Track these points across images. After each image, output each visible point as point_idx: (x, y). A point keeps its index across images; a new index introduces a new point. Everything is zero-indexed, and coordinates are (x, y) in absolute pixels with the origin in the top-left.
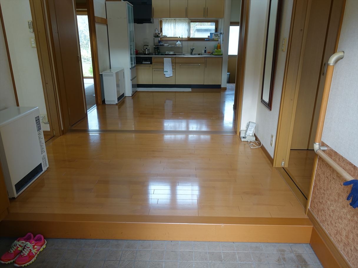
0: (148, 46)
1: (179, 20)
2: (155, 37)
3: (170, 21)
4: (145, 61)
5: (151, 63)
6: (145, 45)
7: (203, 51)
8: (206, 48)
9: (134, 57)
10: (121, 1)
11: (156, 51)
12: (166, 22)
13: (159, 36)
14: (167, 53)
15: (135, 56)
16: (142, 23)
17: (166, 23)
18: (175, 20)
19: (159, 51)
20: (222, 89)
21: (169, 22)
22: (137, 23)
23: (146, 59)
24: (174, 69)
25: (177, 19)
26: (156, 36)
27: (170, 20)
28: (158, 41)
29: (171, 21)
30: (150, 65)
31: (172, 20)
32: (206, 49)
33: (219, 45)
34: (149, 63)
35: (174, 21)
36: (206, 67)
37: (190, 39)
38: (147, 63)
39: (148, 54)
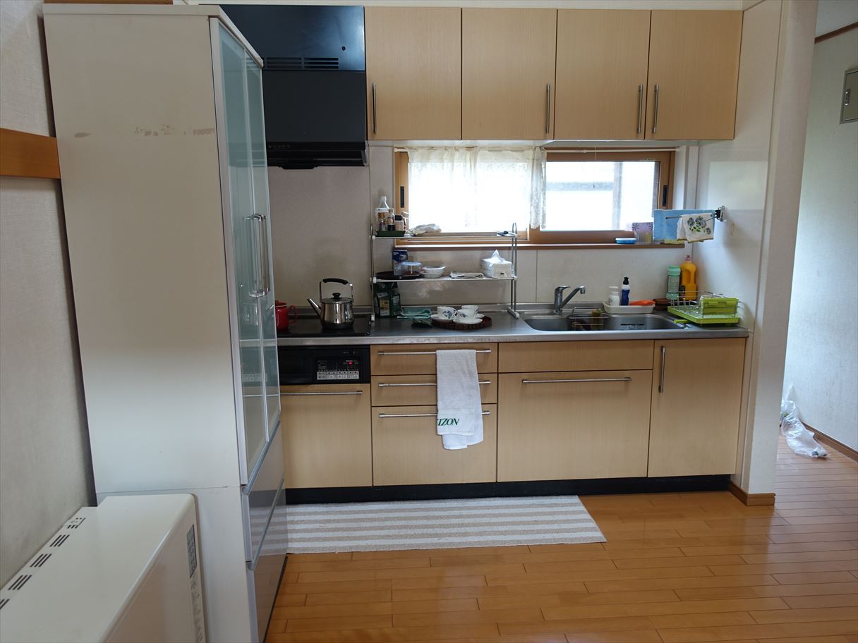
0: (345, 282)
1: (493, 150)
2: (379, 234)
3: (446, 155)
4: (331, 368)
5: (365, 378)
6: (326, 281)
7: (616, 298)
8: (626, 282)
9: (268, 351)
10: (171, 3)
11: (382, 303)
12: (428, 159)
13: (399, 229)
14: (443, 317)
15: (274, 343)
16: (311, 167)
17: (429, 165)
18: (469, 148)
19: (395, 300)
20: (748, 501)
21: (442, 160)
22: (285, 167)
23: (336, 358)
24: (492, 405)
25: (483, 148)
26: (384, 229)
27: (446, 148)
28: (388, 254)
29: (452, 155)
30: (358, 386)
31: (456, 149)
32: (625, 287)
33: (690, 267)
34: (356, 376)
35: (468, 155)
36: (660, 389)
37: (543, 240)
38: (343, 375)
39: (346, 330)
